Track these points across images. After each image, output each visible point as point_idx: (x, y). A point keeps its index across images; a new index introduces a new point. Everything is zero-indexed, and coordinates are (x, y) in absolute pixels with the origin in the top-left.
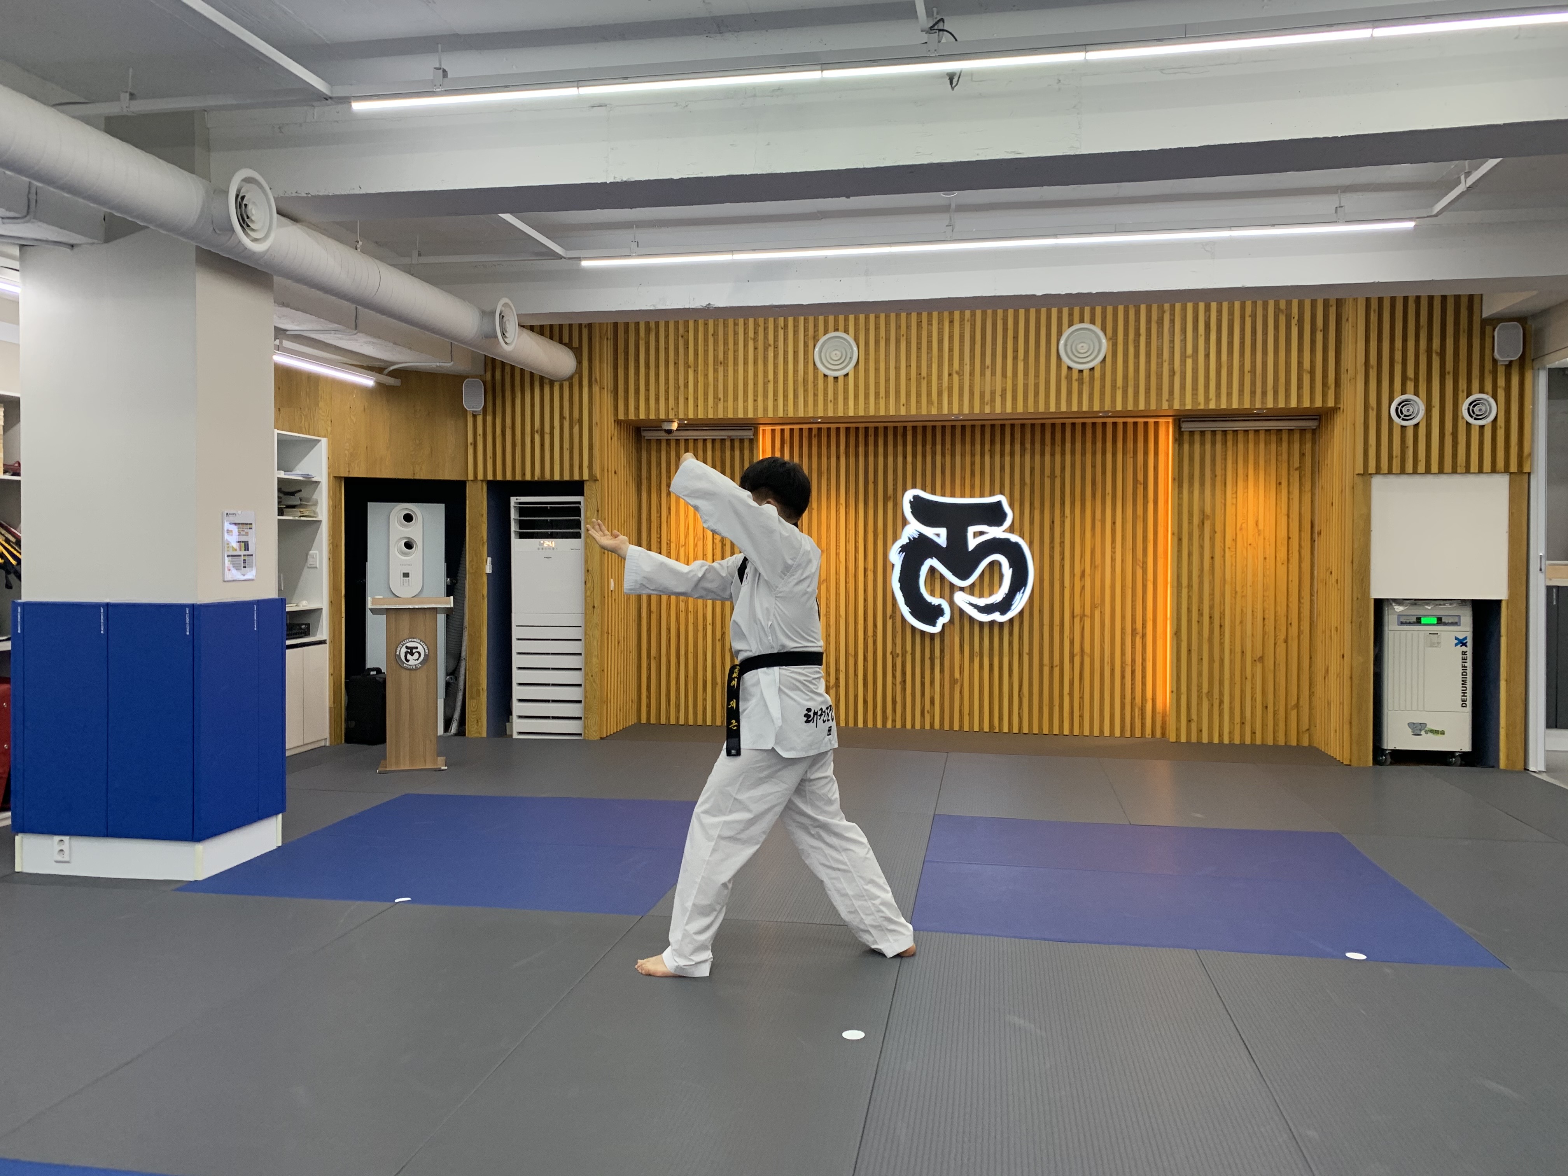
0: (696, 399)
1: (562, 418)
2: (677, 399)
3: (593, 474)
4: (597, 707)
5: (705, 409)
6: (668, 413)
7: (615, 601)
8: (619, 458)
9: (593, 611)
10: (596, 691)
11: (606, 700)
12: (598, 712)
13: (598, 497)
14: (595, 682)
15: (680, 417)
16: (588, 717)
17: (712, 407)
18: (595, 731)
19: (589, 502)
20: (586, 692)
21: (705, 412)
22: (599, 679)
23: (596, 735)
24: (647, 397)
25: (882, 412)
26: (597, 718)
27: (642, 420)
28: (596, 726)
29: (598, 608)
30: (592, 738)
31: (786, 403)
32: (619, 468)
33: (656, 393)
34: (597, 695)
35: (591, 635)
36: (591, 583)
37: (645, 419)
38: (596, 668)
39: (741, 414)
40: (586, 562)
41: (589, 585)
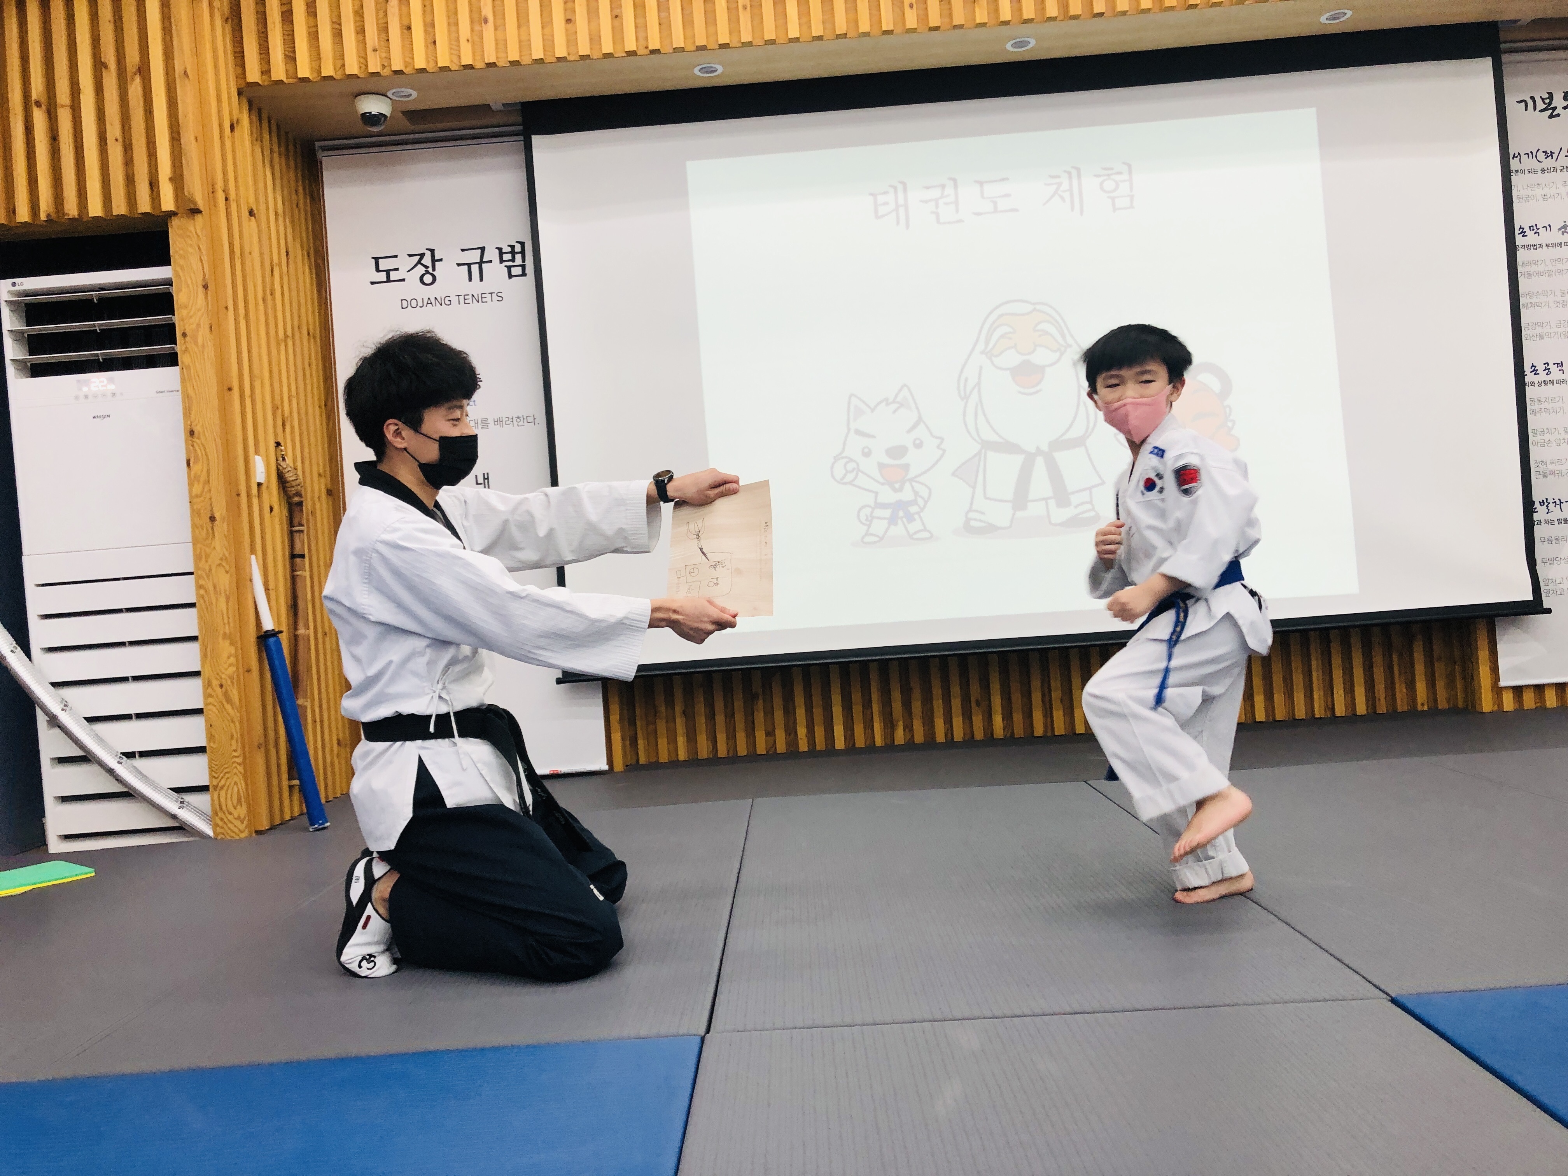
0: (430, 26)
1: (99, 65)
2: (384, 29)
3: (186, 193)
4: (240, 760)
5: (454, 47)
6: (367, 61)
7: (271, 509)
8: (261, 185)
9: (212, 528)
10: (233, 721)
11: (262, 740)
12: (243, 771)
13: (204, 253)
14: (229, 700)
15: (395, 68)
16: (221, 784)
17: (468, 40)
18: (238, 818)
19: (182, 268)
20: (210, 726)
21: (453, 52)
22: (239, 693)
23: (242, 827)
24: (311, 30)
25: (864, 27)
26: (244, 786)
27: (305, 80)
28: (241, 805)
29: (224, 519)
30: (233, 834)
31: (640, 21)
32: (262, 207)
33: (334, 20)
34: (236, 732)
35: (211, 588)
36: (200, 464)
37: (311, 78)
38: (230, 665)
39: (538, 53)
40: (187, 412)
41: (196, 468)
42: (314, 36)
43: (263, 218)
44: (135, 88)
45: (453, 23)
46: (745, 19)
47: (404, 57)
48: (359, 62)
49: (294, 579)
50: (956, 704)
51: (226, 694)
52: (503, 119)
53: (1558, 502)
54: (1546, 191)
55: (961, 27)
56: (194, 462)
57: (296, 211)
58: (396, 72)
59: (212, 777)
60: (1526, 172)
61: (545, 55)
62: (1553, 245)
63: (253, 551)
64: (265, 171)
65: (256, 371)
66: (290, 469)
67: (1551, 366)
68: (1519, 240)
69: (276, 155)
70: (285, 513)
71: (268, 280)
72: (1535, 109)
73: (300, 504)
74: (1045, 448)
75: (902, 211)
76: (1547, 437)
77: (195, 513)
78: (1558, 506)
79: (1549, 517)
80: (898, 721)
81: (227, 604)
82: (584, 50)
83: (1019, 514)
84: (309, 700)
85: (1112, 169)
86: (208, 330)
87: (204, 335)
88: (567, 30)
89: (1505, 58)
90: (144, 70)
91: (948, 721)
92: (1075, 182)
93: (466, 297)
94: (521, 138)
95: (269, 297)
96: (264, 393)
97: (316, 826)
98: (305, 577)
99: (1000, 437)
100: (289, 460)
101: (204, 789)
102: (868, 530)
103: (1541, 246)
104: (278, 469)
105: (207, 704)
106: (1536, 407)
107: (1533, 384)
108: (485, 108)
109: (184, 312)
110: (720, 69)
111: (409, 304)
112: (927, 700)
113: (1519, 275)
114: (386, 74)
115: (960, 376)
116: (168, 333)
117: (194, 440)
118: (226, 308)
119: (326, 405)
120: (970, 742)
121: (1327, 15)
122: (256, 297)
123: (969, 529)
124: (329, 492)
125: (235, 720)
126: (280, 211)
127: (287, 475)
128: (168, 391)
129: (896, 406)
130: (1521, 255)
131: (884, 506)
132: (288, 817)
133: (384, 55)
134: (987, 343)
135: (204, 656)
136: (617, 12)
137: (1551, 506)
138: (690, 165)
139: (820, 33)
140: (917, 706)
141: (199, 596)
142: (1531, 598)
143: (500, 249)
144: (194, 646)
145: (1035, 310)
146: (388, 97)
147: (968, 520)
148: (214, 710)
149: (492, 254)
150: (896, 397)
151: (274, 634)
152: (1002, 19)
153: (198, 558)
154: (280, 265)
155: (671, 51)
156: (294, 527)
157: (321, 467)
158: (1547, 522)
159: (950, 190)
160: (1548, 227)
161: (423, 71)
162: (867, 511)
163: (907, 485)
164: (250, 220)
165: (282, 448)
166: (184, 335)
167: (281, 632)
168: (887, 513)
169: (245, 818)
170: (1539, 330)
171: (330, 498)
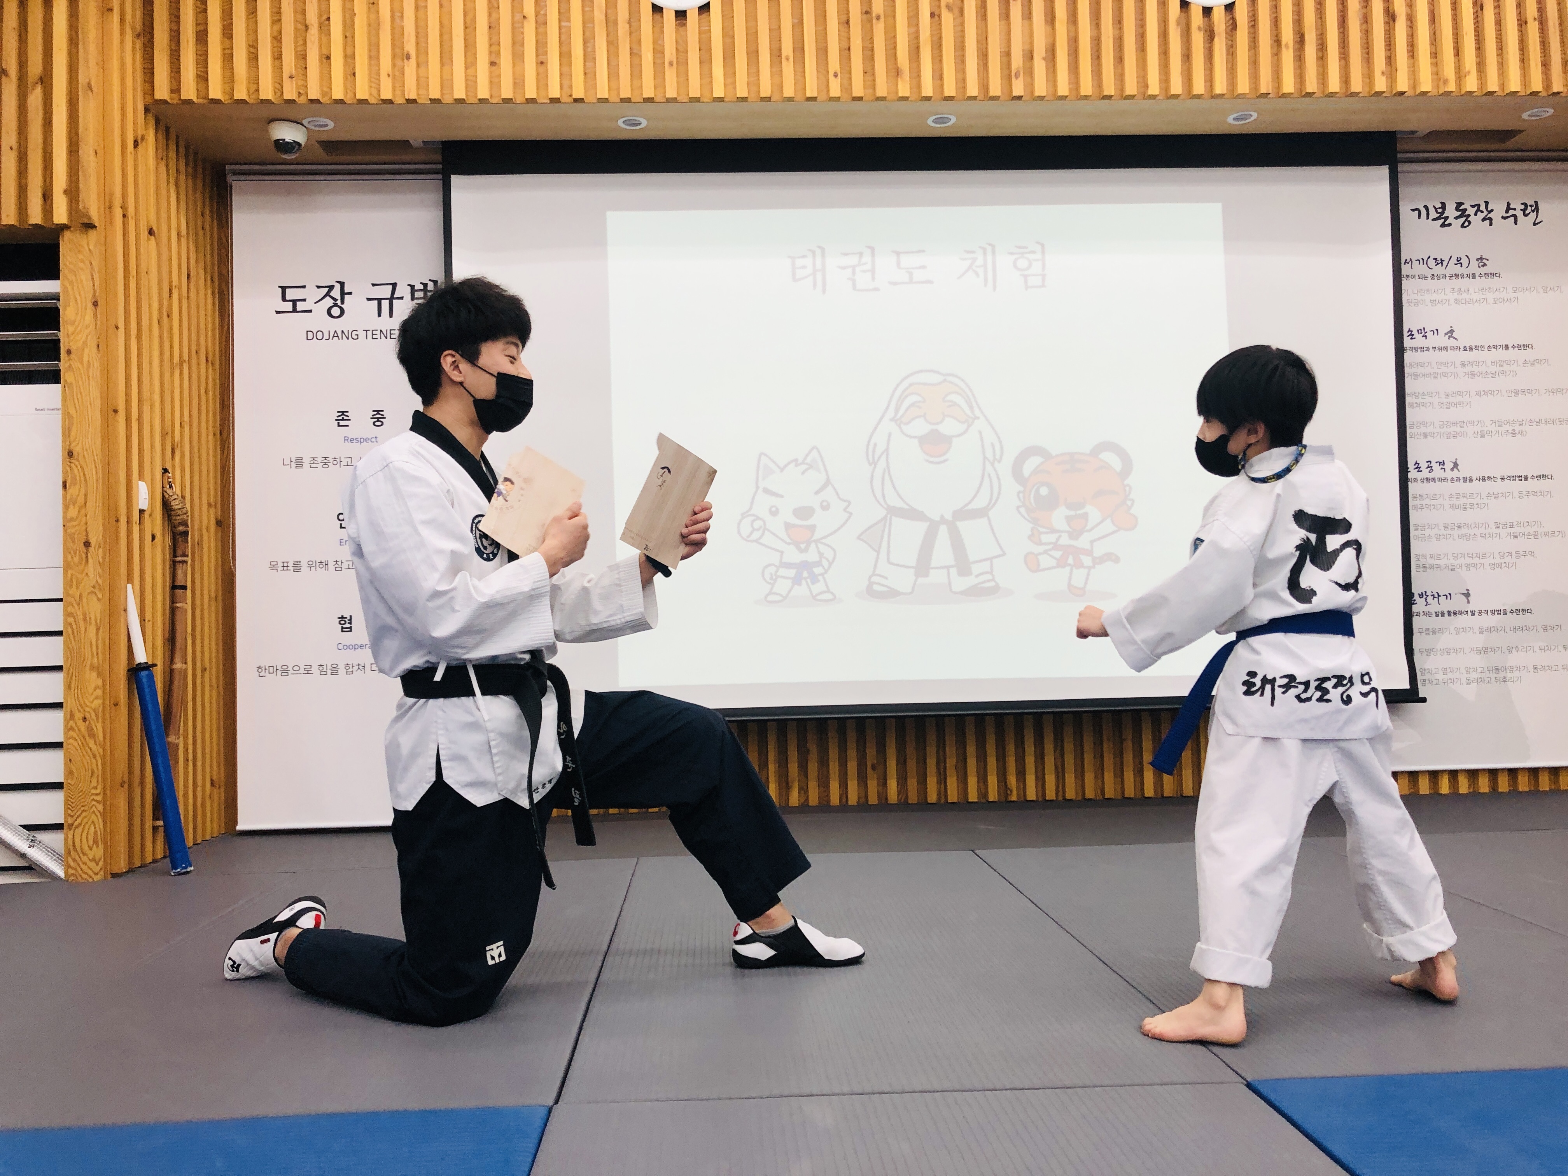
0: (349, 58)
2: (302, 57)
3: (81, 206)
4: (99, 798)
5: (372, 80)
6: (282, 87)
7: (153, 537)
8: (164, 204)
9: (87, 554)
10: (95, 756)
11: (126, 779)
12: (102, 810)
13: (96, 269)
14: (92, 735)
15: (312, 96)
16: (76, 823)
17: (389, 75)
18: (93, 860)
19: (71, 283)
20: (69, 761)
21: (373, 85)
22: (103, 728)
23: (97, 869)
24: (226, 52)
25: (789, 92)
26: (102, 827)
27: (217, 101)
28: (97, 846)
29: (99, 547)
30: (85, 876)
31: (565, 69)
32: (164, 227)
33: (251, 44)
34: (98, 769)
35: (81, 617)
36: (78, 486)
37: (223, 100)
38: (97, 698)
39: (459, 92)
40: (67, 432)
41: (72, 491)
42: (228, 58)
43: (164, 240)
44: (35, 98)
45: (374, 56)
46: (671, 75)
47: (321, 86)
48: (275, 88)
49: (173, 611)
50: (852, 767)
51: (90, 729)
52: (422, 157)
53: (1436, 595)
54: (1435, 296)
55: (883, 99)
56: (70, 486)
57: (201, 232)
58: (312, 101)
59: (67, 815)
60: (1417, 277)
61: (467, 95)
62: (1440, 349)
63: (130, 579)
64: (168, 191)
65: (146, 394)
66: (175, 497)
67: (1433, 464)
68: (1407, 342)
69: (183, 177)
70: (168, 541)
71: (165, 302)
72: (1428, 218)
73: (186, 533)
74: (949, 516)
75: (819, 276)
76: (1427, 532)
77: (68, 537)
78: (1436, 600)
79: (1427, 609)
80: (793, 782)
81: (97, 634)
82: (507, 93)
83: (921, 580)
84: (181, 739)
85: (1026, 248)
86: (95, 349)
87: (90, 353)
88: (491, 72)
89: (1401, 167)
90: (46, 80)
91: (844, 785)
92: (989, 258)
93: (374, 332)
94: (440, 176)
95: (165, 319)
96: (153, 419)
97: (179, 870)
98: (186, 611)
99: (907, 504)
100: (177, 489)
101: (58, 827)
102: (772, 589)
103: (1428, 349)
104: (163, 496)
105: (67, 738)
106: (1418, 502)
107: (1416, 480)
108: (404, 145)
109: (71, 329)
110: (644, 123)
111: (315, 336)
112: (824, 763)
113: (1406, 375)
114: (301, 102)
115: (869, 441)
116: (52, 349)
117: (73, 461)
118: (117, 328)
119: (221, 434)
120: (863, 807)
121: (1235, 115)
122: (150, 319)
123: (871, 592)
124: (219, 523)
125: (98, 756)
126: (184, 232)
127: (173, 503)
128: (48, 409)
129: (804, 467)
130: (1408, 356)
131: (789, 566)
132: (149, 859)
133: (301, 83)
134: (897, 410)
135: (68, 687)
136: (541, 58)
137: (1430, 599)
138: (609, 214)
139: (746, 95)
140: (813, 767)
141: (67, 624)
142: (1408, 687)
143: (412, 287)
144: (58, 677)
145: (945, 380)
146: (303, 125)
147: (871, 584)
148: (75, 744)
149: (403, 290)
150: (805, 458)
151: (146, 667)
152: (924, 95)
153: (68, 584)
154: (180, 288)
155: (595, 101)
156: (176, 557)
157: (212, 497)
158: (1425, 614)
159: (867, 259)
160: (1436, 332)
161: (341, 101)
162: (772, 569)
163: (813, 545)
164: (149, 239)
165: (170, 475)
166: (69, 352)
167: (155, 665)
168: (792, 573)
169: (100, 859)
170: (1423, 429)
171: (219, 529)
